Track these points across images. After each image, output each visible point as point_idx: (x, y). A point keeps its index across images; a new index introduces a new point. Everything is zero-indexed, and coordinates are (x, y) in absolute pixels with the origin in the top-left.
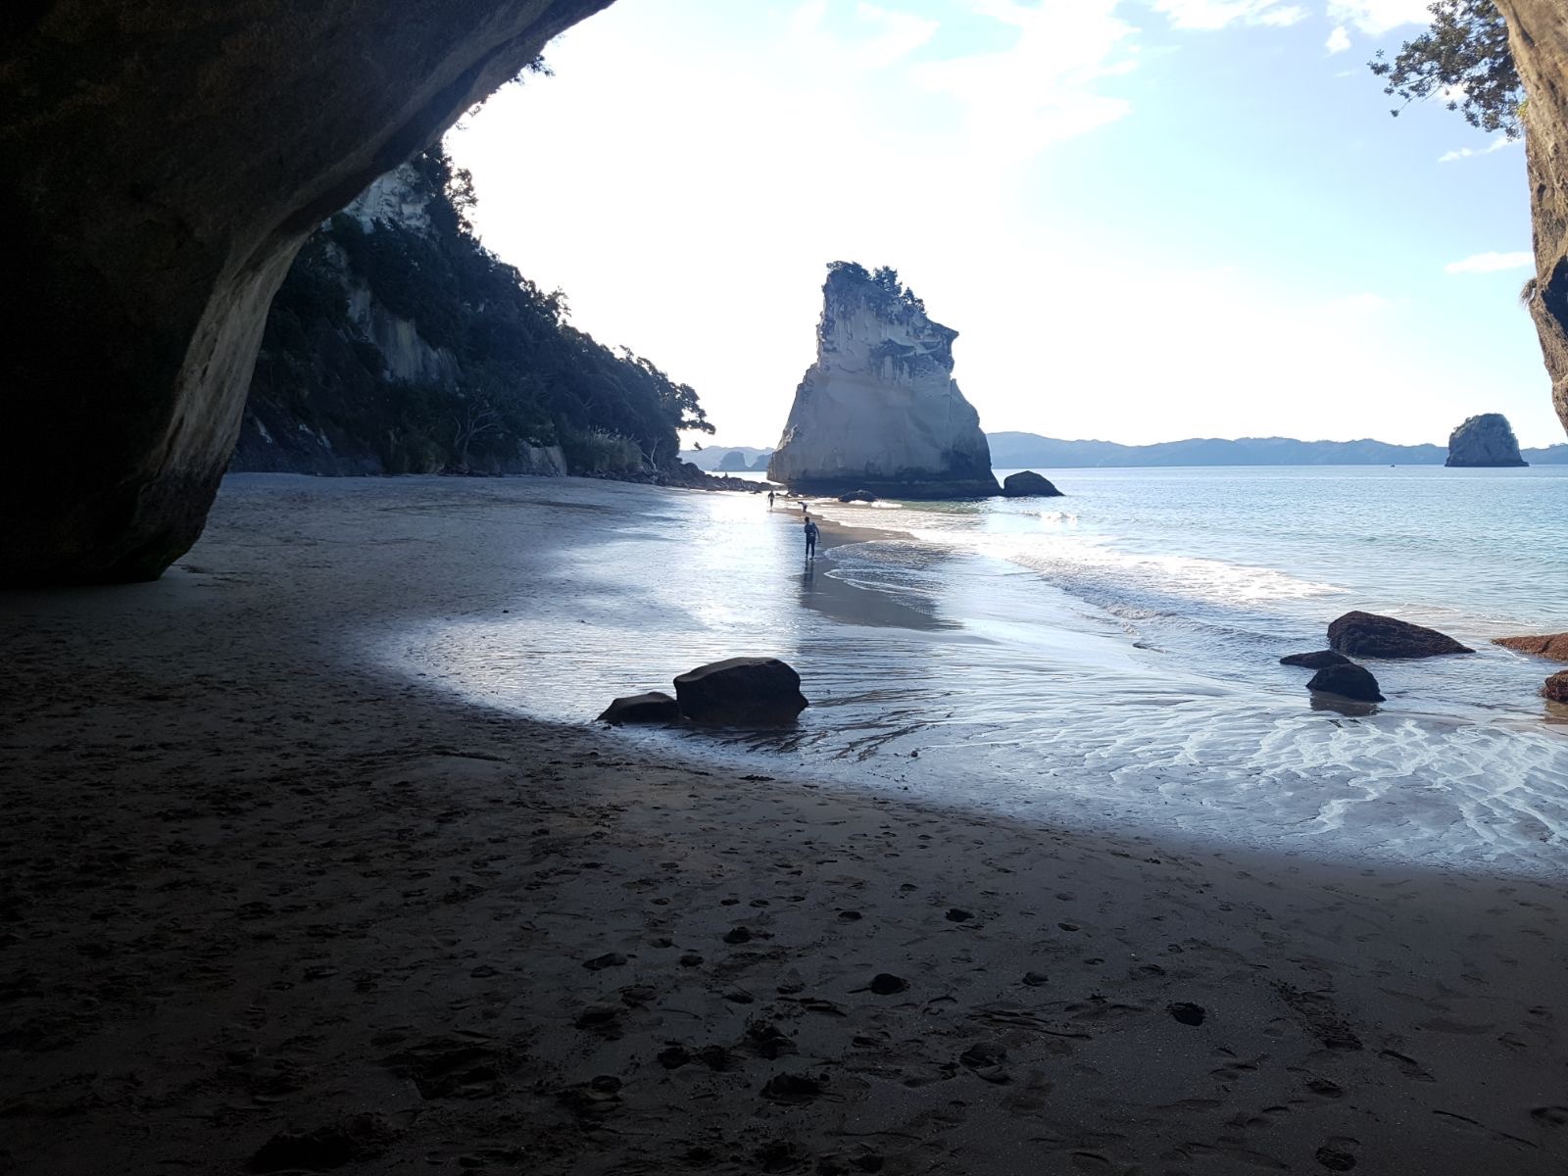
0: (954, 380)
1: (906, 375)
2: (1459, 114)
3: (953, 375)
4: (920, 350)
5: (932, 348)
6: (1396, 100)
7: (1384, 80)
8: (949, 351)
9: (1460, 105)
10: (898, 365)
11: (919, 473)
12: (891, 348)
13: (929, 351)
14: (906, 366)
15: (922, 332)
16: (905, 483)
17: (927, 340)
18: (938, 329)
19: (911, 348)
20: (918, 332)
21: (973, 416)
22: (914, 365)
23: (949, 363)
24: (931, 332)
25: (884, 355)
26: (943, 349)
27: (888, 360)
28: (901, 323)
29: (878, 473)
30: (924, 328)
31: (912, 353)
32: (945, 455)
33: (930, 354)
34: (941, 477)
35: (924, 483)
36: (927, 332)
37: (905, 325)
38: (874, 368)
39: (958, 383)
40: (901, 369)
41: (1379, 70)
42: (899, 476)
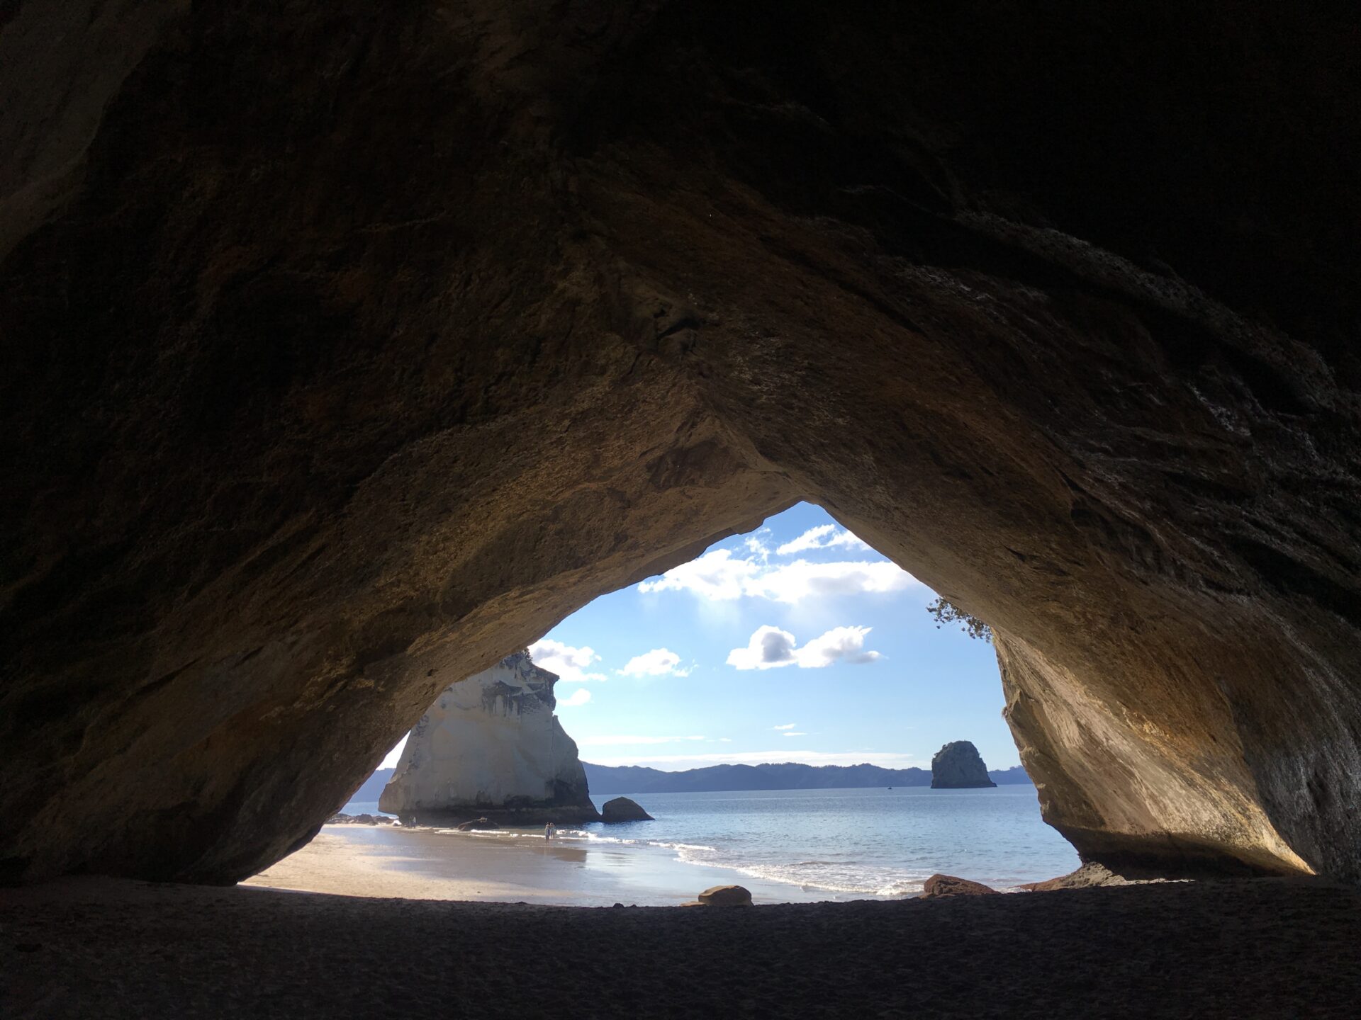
0: (556, 717)
1: (515, 711)
2: (967, 633)
3: (555, 713)
4: (527, 691)
5: (537, 689)
6: (939, 623)
7: (935, 615)
8: (551, 692)
9: (967, 629)
10: (508, 702)
11: (526, 802)
12: (502, 689)
13: (534, 692)
14: (515, 705)
15: (529, 675)
16: (514, 810)
17: (533, 682)
18: (542, 673)
19: (519, 689)
20: (525, 675)
21: (571, 747)
22: (521, 704)
23: (552, 703)
24: (536, 675)
25: (496, 695)
26: (547, 690)
27: (499, 699)
28: (510, 668)
29: (488, 801)
30: (530, 671)
31: (519, 694)
32: (550, 783)
33: (536, 694)
34: (547, 803)
35: (530, 809)
36: (532, 675)
37: (514, 669)
38: (486, 705)
39: (560, 719)
40: (511, 708)
41: (931, 610)
42: (508, 804)
